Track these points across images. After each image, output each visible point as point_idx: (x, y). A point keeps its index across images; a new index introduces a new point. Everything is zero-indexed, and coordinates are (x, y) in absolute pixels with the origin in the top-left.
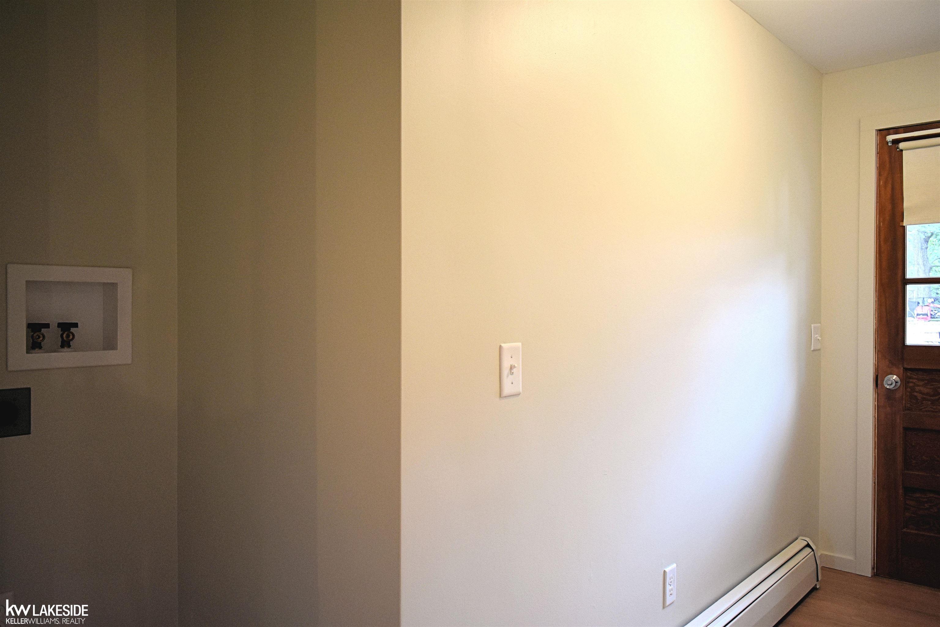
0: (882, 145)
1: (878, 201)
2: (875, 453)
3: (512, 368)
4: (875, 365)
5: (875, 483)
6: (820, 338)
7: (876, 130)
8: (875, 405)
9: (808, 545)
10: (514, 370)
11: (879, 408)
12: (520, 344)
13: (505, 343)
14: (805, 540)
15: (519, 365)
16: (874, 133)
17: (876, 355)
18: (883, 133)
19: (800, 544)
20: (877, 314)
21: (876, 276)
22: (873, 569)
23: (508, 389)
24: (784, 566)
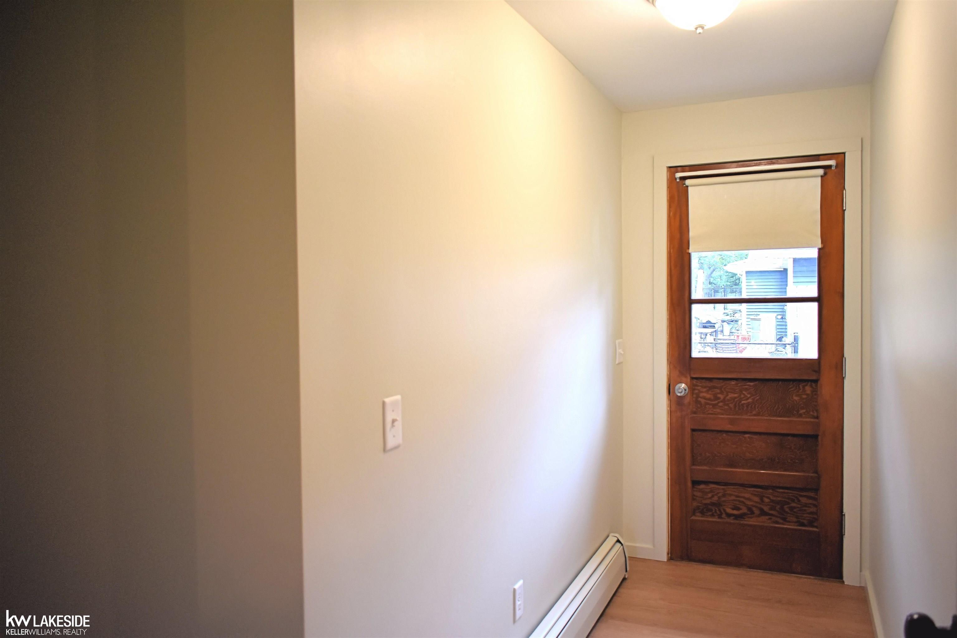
0: (671, 180)
1: (669, 230)
2: (668, 453)
3: (394, 421)
4: (668, 375)
5: (668, 479)
6: (622, 352)
7: (667, 167)
8: (668, 410)
9: (618, 541)
10: (396, 423)
11: (671, 413)
12: (398, 397)
13: (387, 397)
14: (616, 537)
15: (399, 418)
16: (665, 171)
17: (669, 366)
18: (672, 170)
19: (612, 540)
20: (669, 330)
21: (668, 297)
22: (668, 554)
23: (391, 443)
24: (602, 564)
